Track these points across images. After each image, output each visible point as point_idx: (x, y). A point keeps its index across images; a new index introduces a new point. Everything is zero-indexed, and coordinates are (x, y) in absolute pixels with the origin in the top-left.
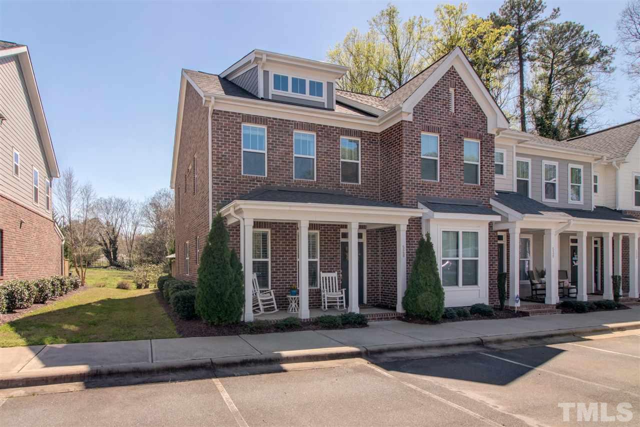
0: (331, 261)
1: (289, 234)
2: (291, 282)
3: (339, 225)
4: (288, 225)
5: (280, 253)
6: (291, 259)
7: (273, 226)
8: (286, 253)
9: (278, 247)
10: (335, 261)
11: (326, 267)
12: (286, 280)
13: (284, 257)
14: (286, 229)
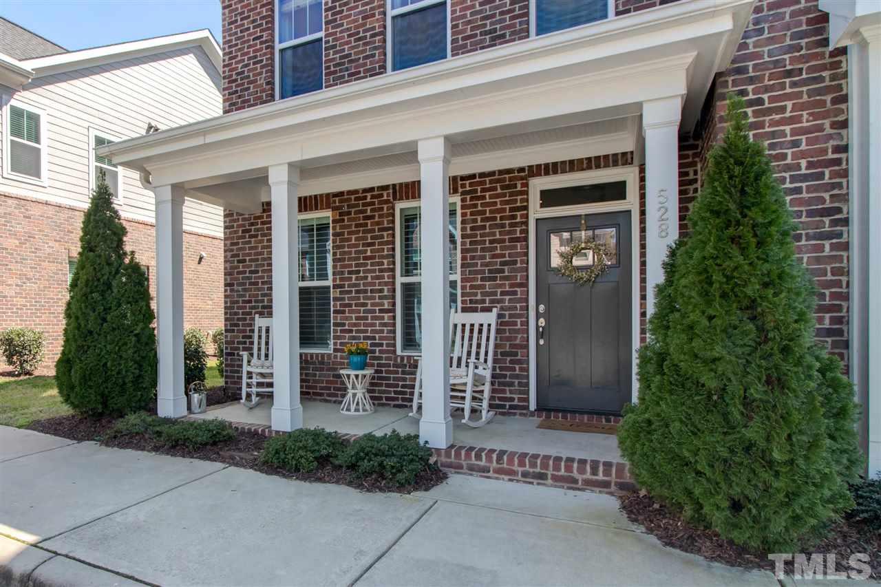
0: (495, 279)
1: (372, 217)
2: (377, 336)
3: (521, 170)
4: (369, 195)
5: (351, 266)
6: (378, 278)
7: (335, 202)
8: (366, 265)
9: (346, 249)
10: (506, 278)
11: (479, 297)
12: (366, 331)
13: (361, 274)
14: (364, 205)
